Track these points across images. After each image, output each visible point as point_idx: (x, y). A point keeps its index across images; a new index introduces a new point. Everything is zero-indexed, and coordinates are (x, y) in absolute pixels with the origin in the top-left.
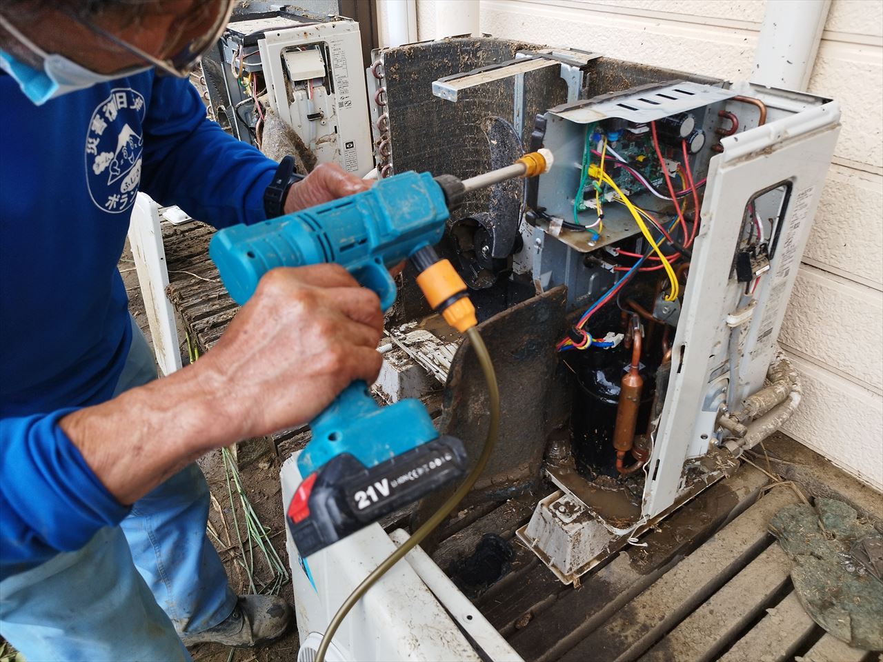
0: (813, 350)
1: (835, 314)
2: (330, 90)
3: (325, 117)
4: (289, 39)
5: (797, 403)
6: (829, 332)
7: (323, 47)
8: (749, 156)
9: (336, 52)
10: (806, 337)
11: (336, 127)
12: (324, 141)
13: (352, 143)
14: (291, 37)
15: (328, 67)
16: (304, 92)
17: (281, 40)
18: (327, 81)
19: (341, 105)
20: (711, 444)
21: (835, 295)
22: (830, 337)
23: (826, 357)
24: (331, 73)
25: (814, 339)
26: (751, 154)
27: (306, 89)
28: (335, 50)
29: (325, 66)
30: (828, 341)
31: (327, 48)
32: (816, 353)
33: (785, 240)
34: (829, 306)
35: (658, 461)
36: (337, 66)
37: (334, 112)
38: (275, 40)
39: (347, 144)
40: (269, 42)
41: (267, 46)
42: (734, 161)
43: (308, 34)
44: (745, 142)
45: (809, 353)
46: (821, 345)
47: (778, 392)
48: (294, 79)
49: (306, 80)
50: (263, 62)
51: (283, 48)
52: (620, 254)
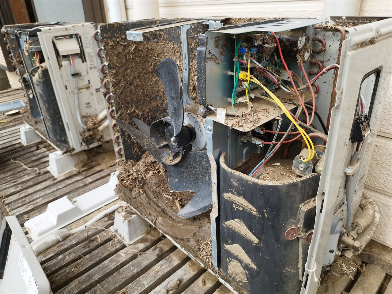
0: (376, 184)
1: (387, 160)
2: (84, 60)
3: (82, 75)
4: (56, 32)
5: (378, 219)
6: (384, 172)
7: (77, 37)
8: (362, 44)
9: (86, 40)
10: (370, 176)
11: (89, 81)
12: (82, 89)
14: (57, 30)
15: (81, 47)
16: (68, 62)
17: (51, 32)
18: (82, 55)
19: (91, 68)
20: (336, 255)
21: (386, 149)
22: (385, 175)
23: (384, 187)
24: (83, 51)
25: (375, 177)
27: (69, 60)
28: (85, 38)
29: (80, 47)
30: (384, 177)
31: (80, 37)
32: (377, 185)
33: (374, 113)
34: (383, 156)
35: (307, 275)
36: (86, 47)
37: (87, 72)
38: (48, 32)
39: (96, 90)
40: (44, 33)
41: (43, 35)
43: (68, 29)
45: (373, 185)
46: (380, 180)
47: (370, 214)
48: (61, 54)
49: (69, 55)
50: (42, 46)
51: (53, 37)
52: (266, 132)
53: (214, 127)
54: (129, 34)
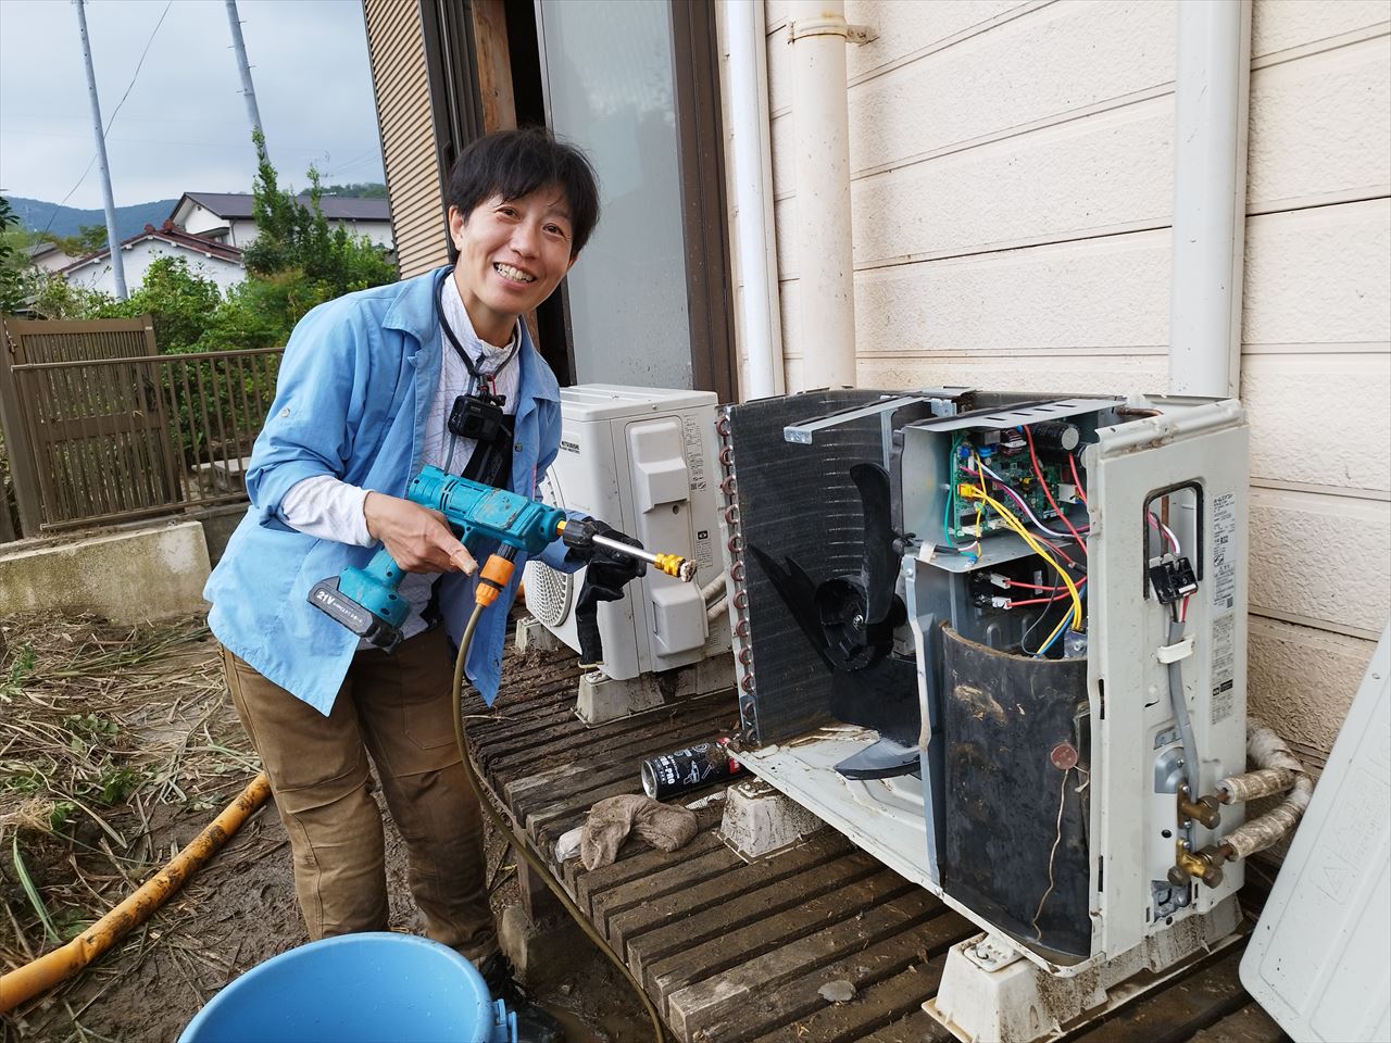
8: (1133, 447)
9: (690, 428)
13: (706, 532)
19: (693, 487)
20: (1178, 846)
26: (1135, 446)
28: (688, 425)
33: (1213, 557)
35: (1101, 858)
36: (690, 443)
39: (699, 533)
42: (1116, 453)
44: (1123, 433)
52: (1012, 586)
53: (917, 571)
54: (788, 431)
